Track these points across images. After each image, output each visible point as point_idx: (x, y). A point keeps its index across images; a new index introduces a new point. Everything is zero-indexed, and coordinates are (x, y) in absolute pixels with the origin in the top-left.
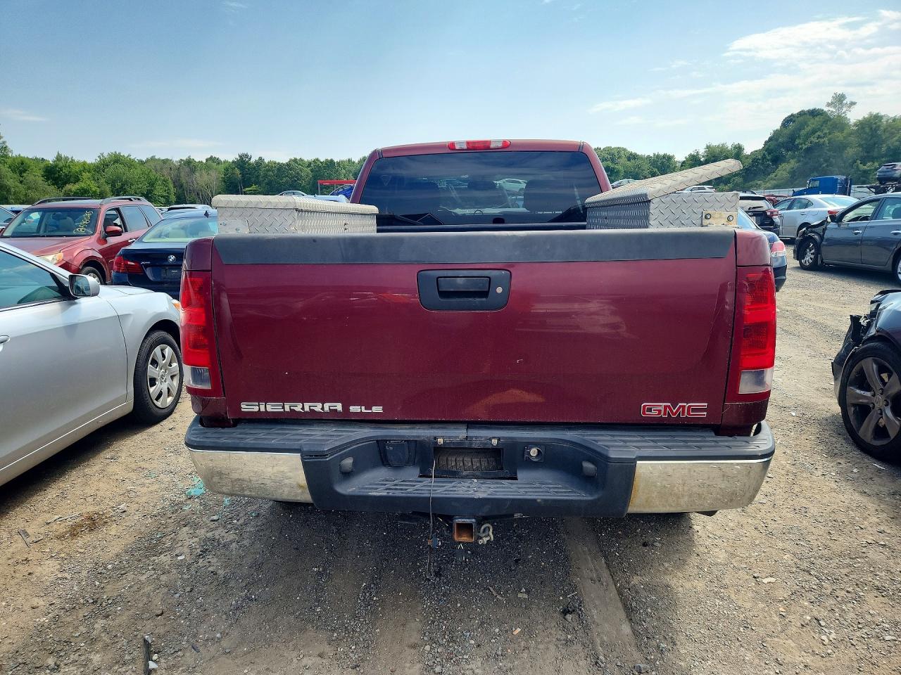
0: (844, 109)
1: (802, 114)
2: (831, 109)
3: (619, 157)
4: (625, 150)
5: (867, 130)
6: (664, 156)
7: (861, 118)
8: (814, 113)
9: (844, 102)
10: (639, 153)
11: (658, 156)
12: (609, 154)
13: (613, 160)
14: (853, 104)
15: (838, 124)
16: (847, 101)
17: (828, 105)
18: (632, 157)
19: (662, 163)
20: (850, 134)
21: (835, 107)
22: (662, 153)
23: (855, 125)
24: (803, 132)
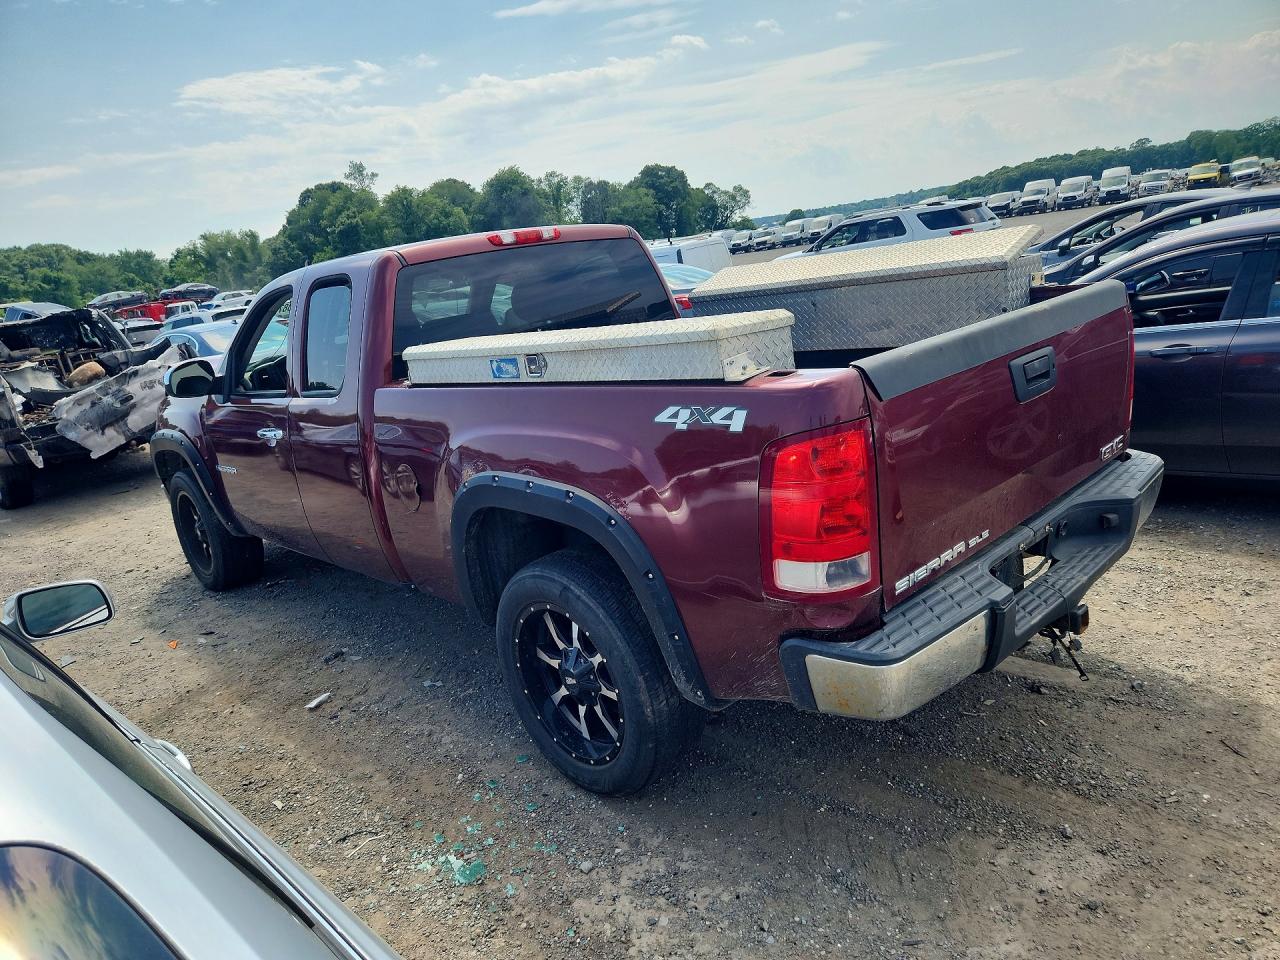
0: (367, 182)
1: (319, 187)
2: (353, 182)
3: (62, 260)
4: (66, 248)
5: (399, 206)
6: (139, 254)
7: (389, 193)
8: (335, 187)
9: (365, 172)
10: (94, 250)
11: (127, 255)
12: (42, 255)
13: (50, 265)
14: (374, 175)
15: (366, 201)
16: (368, 171)
17: (347, 177)
18: (83, 258)
19: (138, 264)
20: (382, 213)
21: (355, 178)
22: (133, 249)
23: (385, 201)
24: (326, 212)
